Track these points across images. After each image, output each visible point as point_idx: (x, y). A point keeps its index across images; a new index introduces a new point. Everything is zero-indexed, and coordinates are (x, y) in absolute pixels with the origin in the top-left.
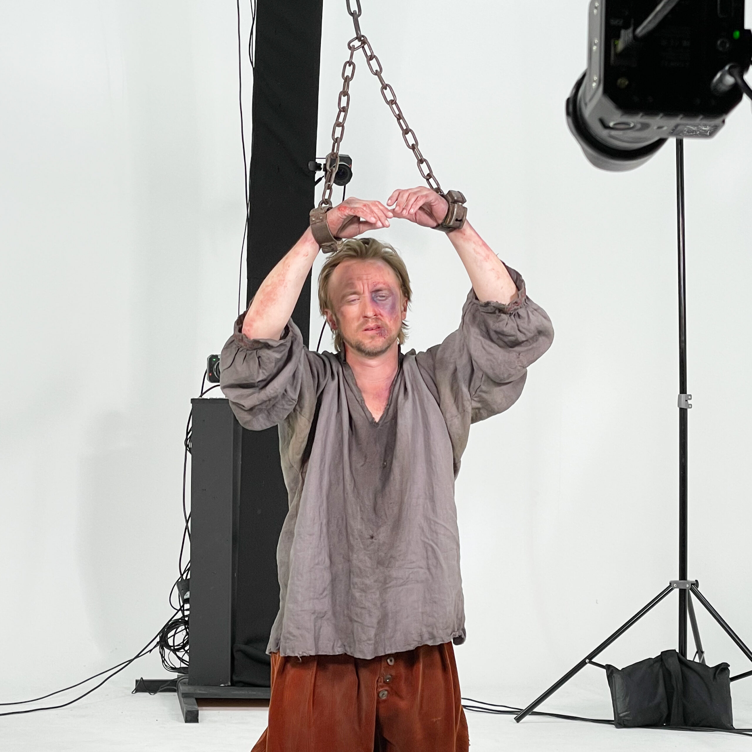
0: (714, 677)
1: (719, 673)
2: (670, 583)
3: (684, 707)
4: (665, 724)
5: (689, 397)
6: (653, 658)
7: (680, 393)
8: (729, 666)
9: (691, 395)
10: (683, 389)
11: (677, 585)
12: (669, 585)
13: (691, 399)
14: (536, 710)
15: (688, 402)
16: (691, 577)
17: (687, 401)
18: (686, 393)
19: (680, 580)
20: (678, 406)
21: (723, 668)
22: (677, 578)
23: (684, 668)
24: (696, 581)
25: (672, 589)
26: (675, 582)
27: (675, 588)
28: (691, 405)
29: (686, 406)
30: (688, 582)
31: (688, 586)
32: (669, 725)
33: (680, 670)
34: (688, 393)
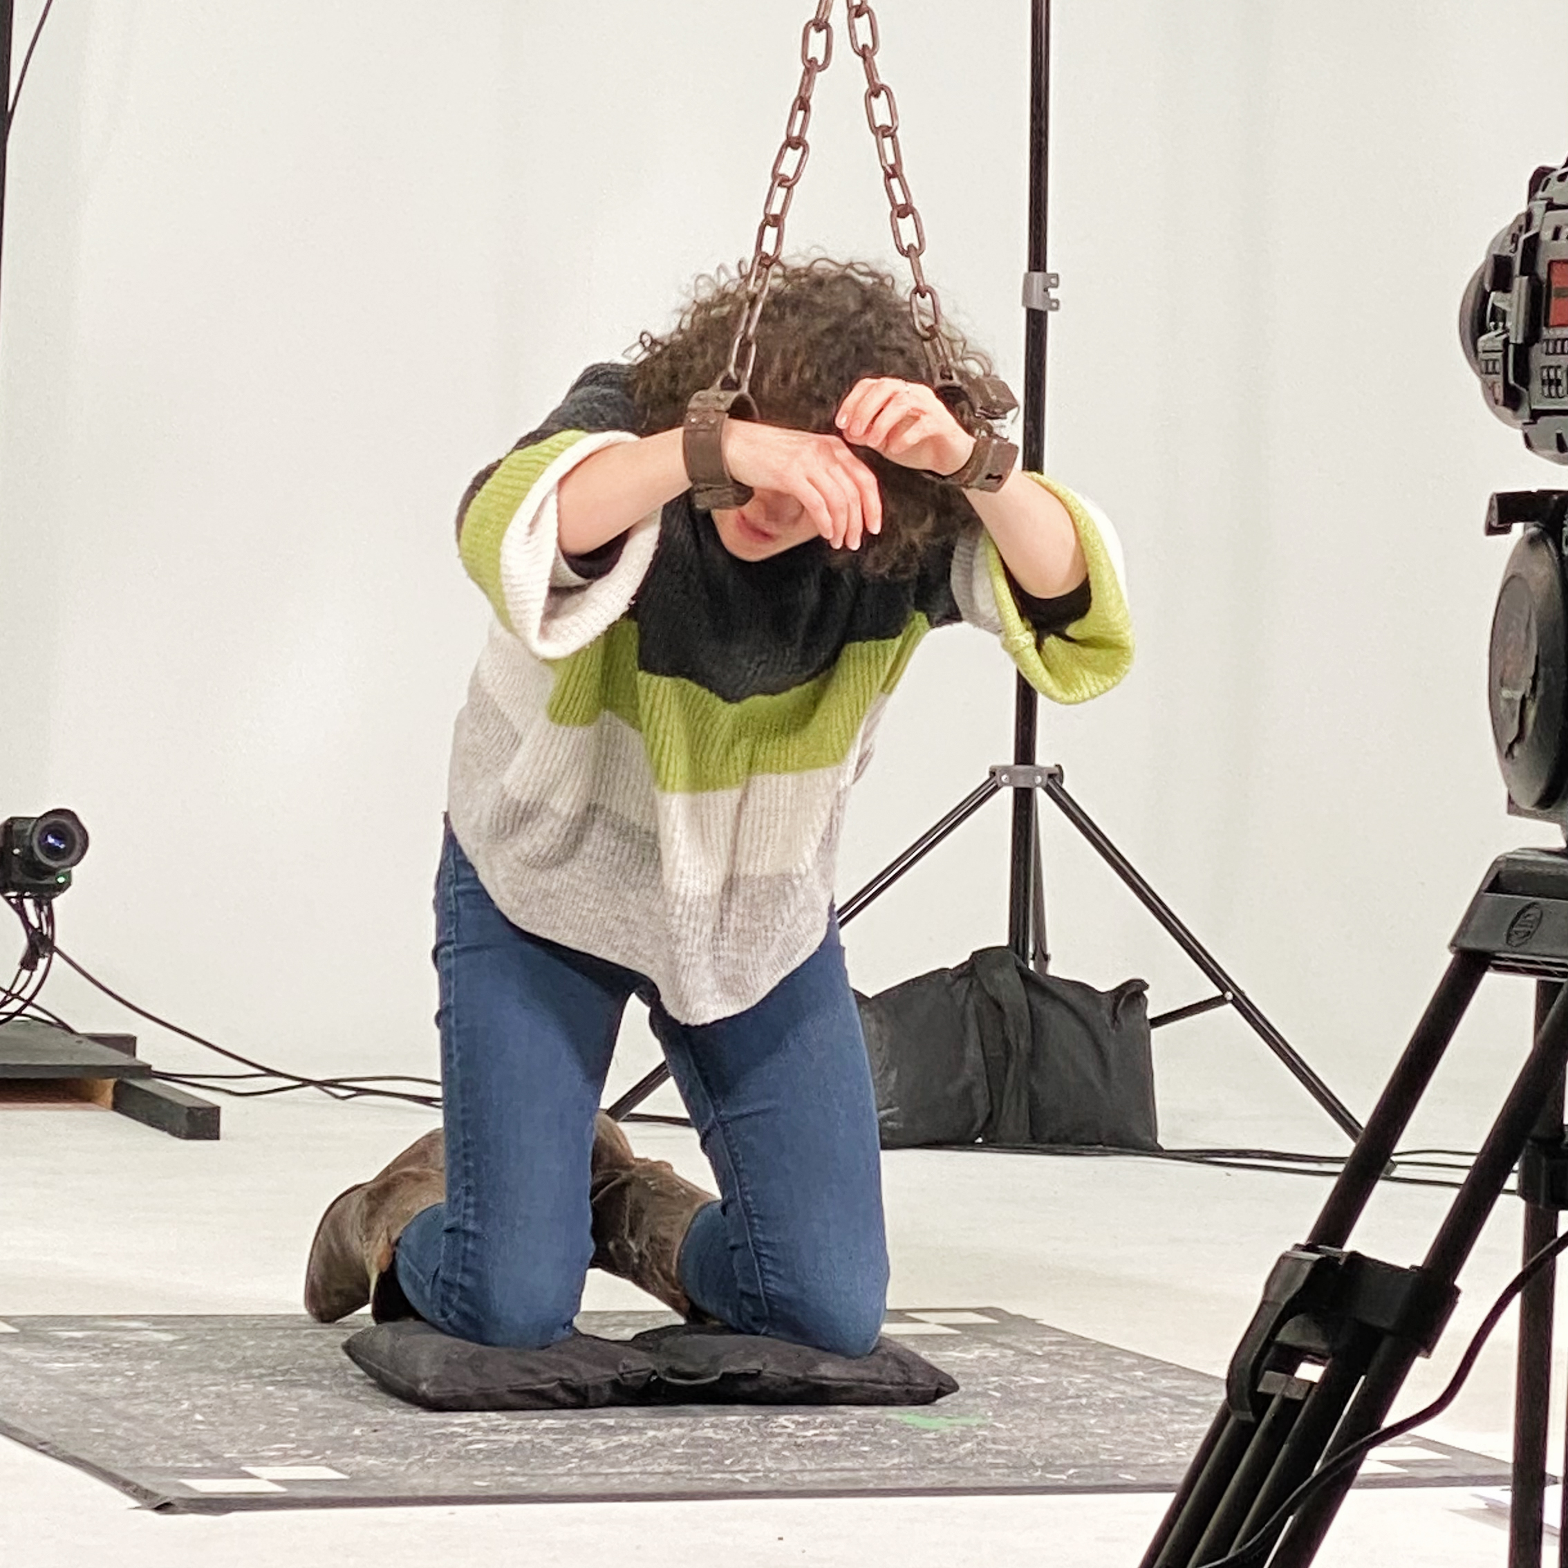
0: (1115, 1018)
1: (1125, 1005)
2: (993, 773)
3: (1032, 1095)
4: (980, 1140)
5: (1053, 281)
6: (951, 966)
7: (1030, 270)
8: (1146, 987)
9: (1056, 276)
10: (1037, 260)
11: (1011, 778)
12: (987, 777)
13: (1056, 286)
14: (638, 1109)
15: (1049, 294)
16: (1044, 757)
17: (1046, 290)
18: (1045, 270)
19: (1017, 763)
20: (1024, 303)
21: (1133, 993)
22: (1009, 759)
23: (1036, 999)
24: (1059, 766)
25: (996, 789)
26: (1006, 770)
27: (1006, 784)
28: (1057, 302)
29: (1044, 303)
30: (1040, 771)
31: (1039, 779)
32: (993, 1141)
33: (1024, 1002)
34: (1050, 270)
